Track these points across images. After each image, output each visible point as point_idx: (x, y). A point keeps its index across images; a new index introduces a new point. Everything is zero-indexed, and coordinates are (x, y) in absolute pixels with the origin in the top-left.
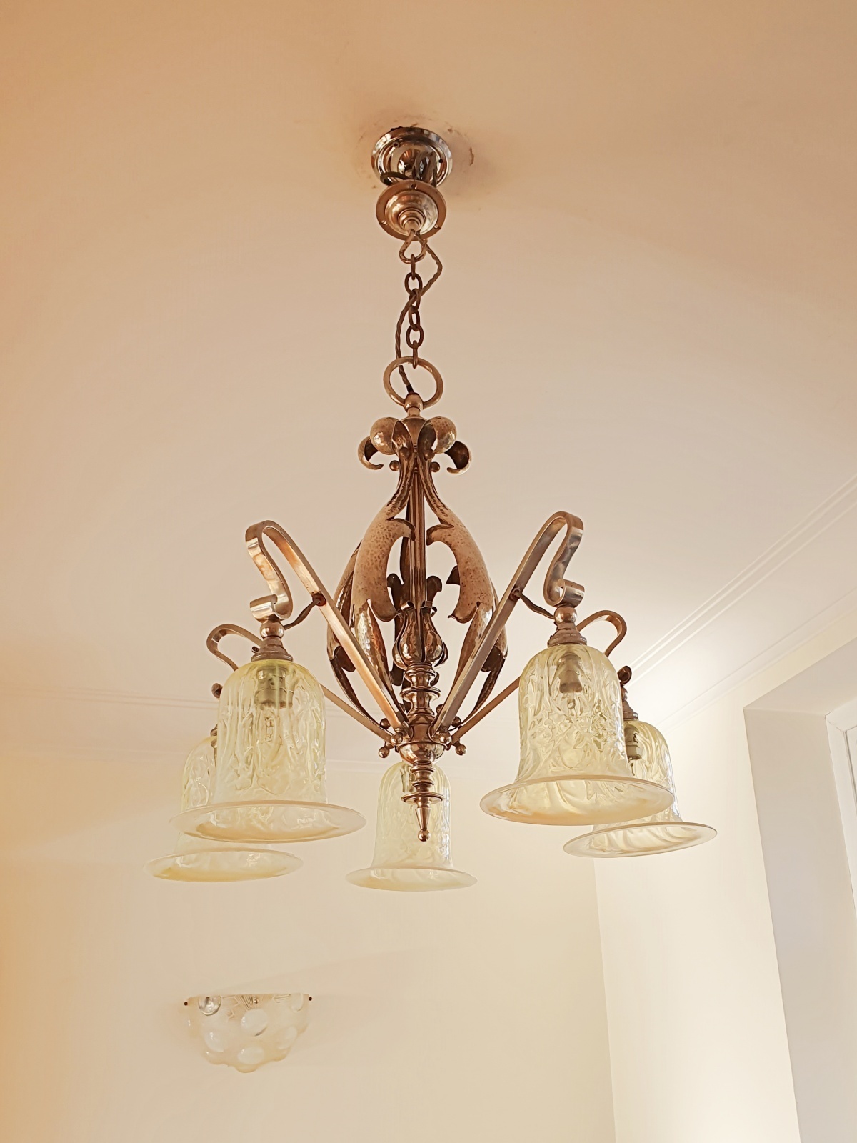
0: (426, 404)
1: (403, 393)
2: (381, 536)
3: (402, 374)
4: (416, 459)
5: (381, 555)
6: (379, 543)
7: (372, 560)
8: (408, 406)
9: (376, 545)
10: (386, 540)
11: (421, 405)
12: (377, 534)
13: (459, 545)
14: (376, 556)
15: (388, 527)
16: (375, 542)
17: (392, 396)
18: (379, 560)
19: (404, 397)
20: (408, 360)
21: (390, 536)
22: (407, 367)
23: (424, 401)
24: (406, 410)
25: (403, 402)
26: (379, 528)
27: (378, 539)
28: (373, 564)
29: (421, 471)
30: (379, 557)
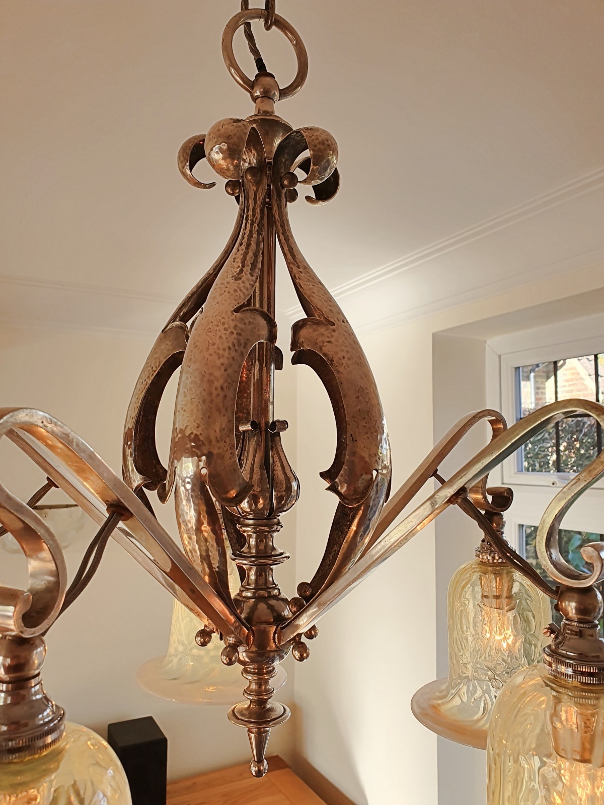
0: (284, 93)
1: (252, 72)
2: (226, 345)
3: (250, 36)
4: (269, 186)
5: (225, 385)
6: (222, 360)
7: (210, 394)
8: (258, 93)
9: (218, 363)
10: (233, 354)
11: (277, 95)
12: (218, 341)
13: (344, 361)
14: (218, 384)
15: (235, 328)
16: (215, 357)
17: (233, 71)
18: (222, 394)
19: (252, 79)
20: (258, 14)
21: (239, 345)
22: (257, 25)
23: (280, 89)
24: (254, 99)
25: (250, 85)
26: (221, 327)
27: (221, 352)
28: (212, 401)
29: (275, 207)
30: (222, 388)
